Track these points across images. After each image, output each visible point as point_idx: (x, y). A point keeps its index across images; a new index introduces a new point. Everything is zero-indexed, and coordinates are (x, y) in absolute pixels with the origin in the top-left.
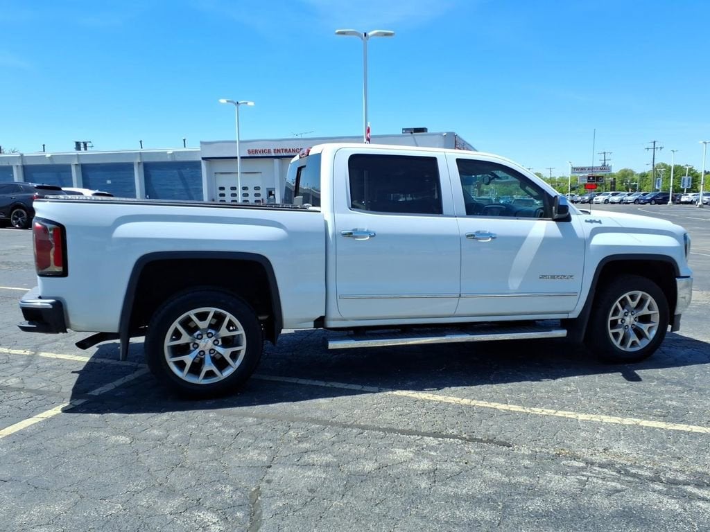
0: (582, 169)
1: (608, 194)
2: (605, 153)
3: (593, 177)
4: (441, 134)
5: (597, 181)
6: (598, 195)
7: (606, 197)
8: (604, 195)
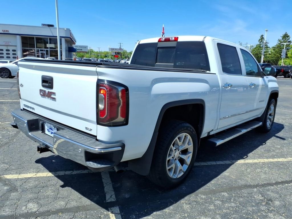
0: (113, 49)
1: (126, 60)
2: (120, 43)
3: (117, 53)
4: (64, 29)
5: (119, 54)
6: (122, 60)
7: (125, 61)
8: (124, 60)
